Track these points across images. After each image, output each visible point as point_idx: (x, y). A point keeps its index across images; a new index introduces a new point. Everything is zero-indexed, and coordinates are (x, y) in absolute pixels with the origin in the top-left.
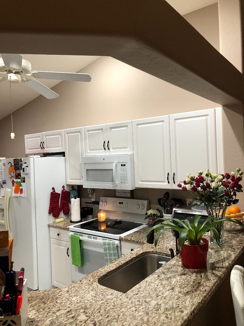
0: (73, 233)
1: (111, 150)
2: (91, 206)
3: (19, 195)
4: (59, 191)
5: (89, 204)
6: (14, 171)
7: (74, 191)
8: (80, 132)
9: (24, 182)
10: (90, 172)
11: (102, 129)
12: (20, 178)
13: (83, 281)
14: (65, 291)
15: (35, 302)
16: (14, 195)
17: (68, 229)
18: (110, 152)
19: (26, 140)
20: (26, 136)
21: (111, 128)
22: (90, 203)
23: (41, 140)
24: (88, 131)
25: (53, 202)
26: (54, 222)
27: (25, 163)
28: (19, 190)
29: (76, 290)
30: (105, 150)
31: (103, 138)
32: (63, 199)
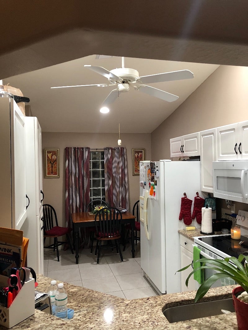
0: (196, 245)
1: (243, 154)
2: (230, 218)
3: (153, 197)
4: (191, 197)
5: (228, 216)
6: (151, 173)
7: (211, 199)
8: (213, 133)
9: (156, 185)
10: (220, 180)
11: (234, 129)
12: (153, 181)
13: (149, 300)
14: (126, 304)
15: (95, 304)
16: (150, 196)
17: (193, 240)
18: (242, 157)
19: (171, 144)
20: (171, 140)
21: (244, 127)
22: (230, 215)
23: (182, 143)
24: (221, 132)
25: (184, 208)
26: (184, 230)
27: (157, 167)
28: (153, 193)
29: (135, 307)
30: (237, 154)
31: (235, 139)
32: (195, 207)
